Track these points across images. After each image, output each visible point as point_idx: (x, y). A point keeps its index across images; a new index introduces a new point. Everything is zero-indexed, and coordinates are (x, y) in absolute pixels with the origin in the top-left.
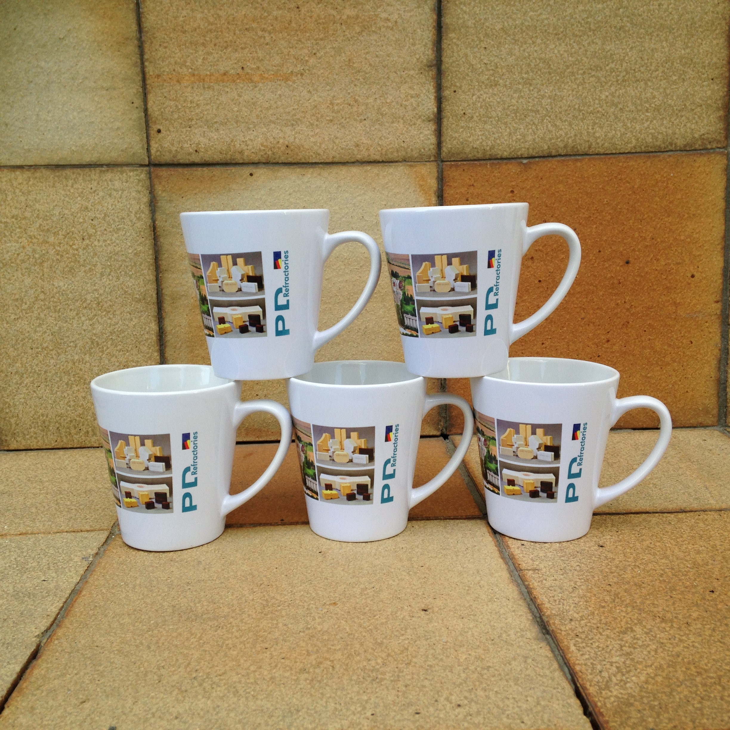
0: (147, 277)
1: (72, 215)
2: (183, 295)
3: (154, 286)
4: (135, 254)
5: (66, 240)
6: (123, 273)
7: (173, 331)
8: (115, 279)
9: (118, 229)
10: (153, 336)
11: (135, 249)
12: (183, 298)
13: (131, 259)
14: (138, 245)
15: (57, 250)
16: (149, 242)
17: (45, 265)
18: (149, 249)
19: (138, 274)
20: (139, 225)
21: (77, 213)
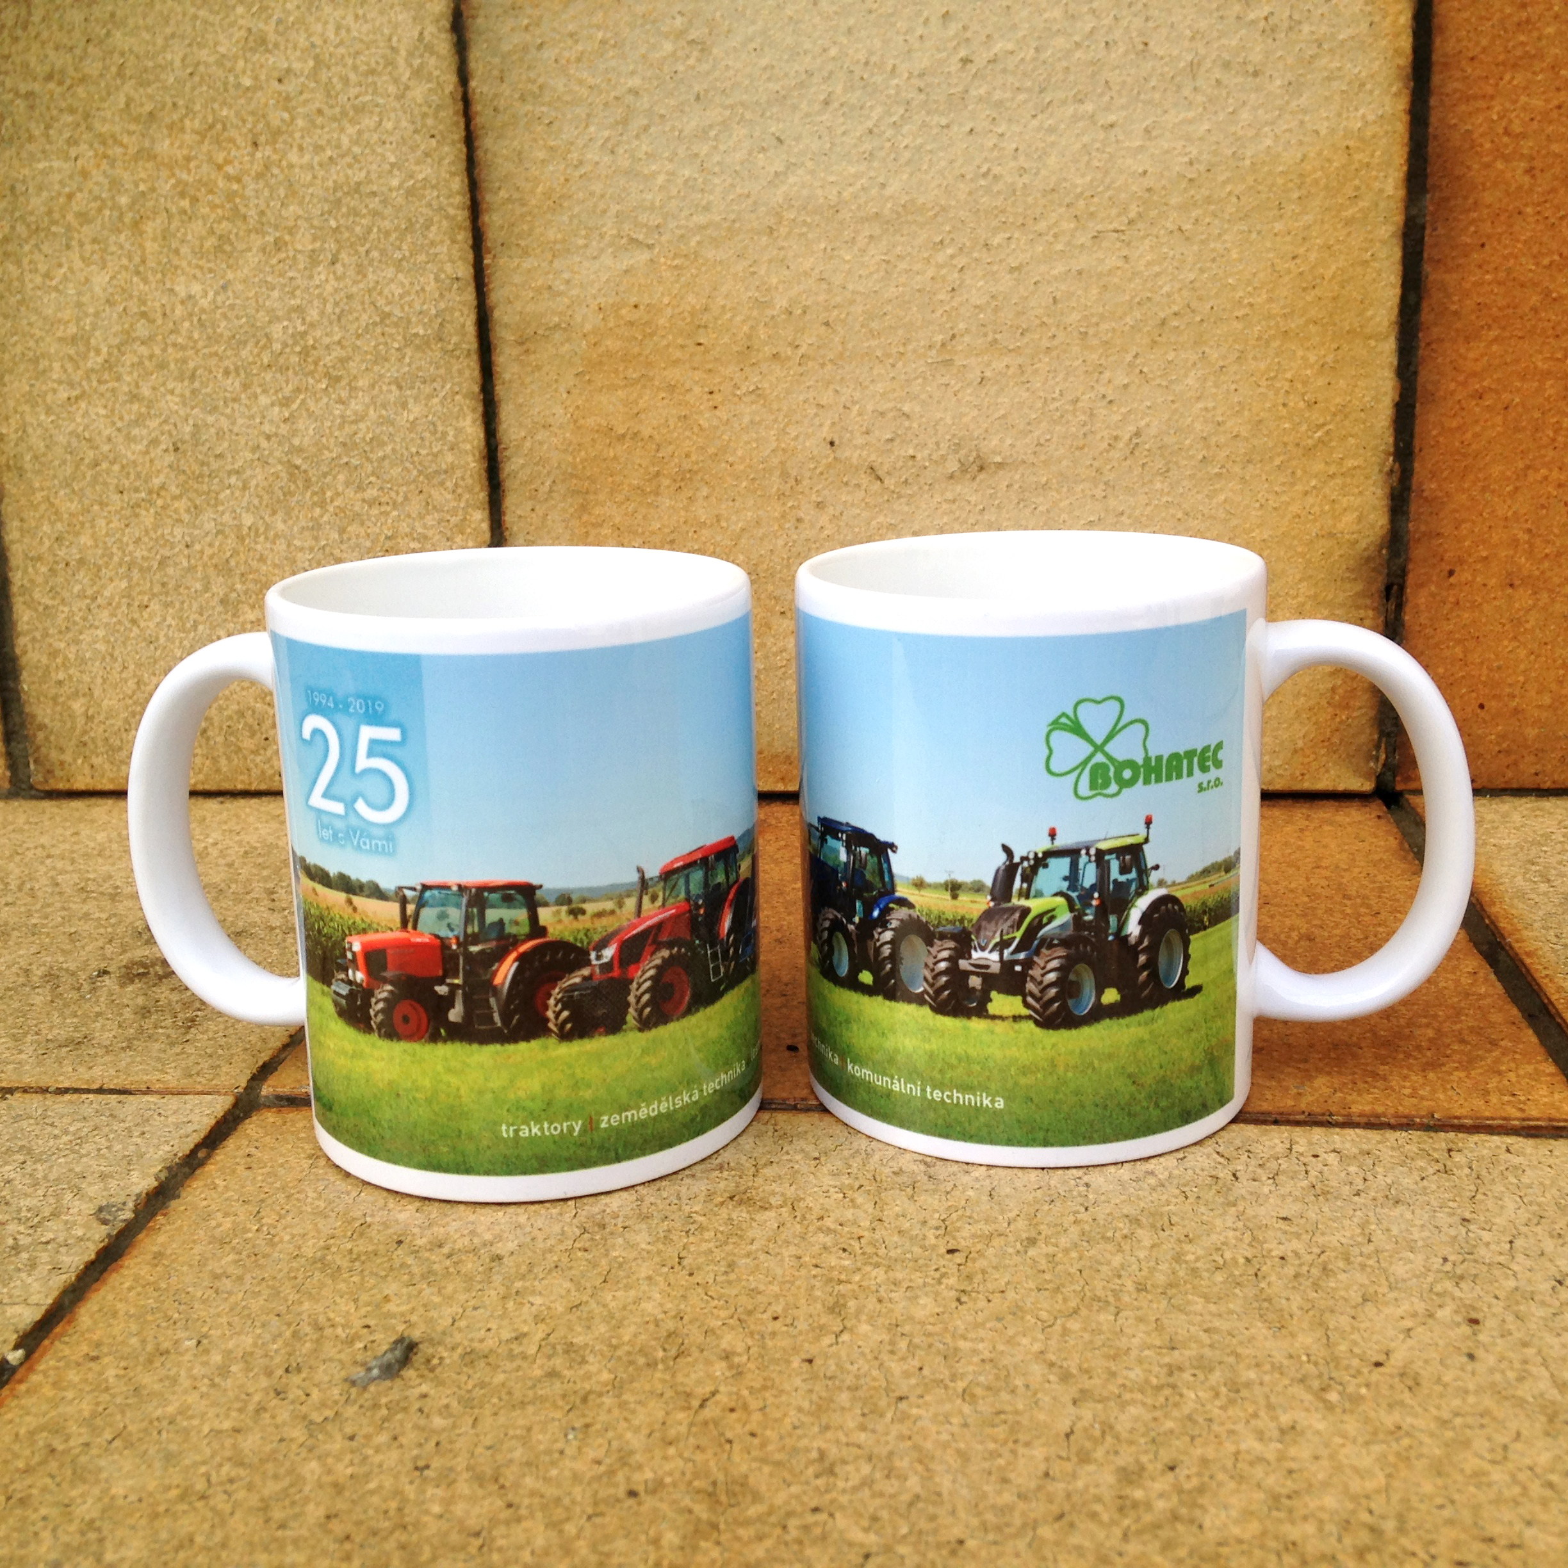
0: (448, 267)
1: (220, 63)
2: (557, 326)
3: (470, 296)
4: (410, 193)
5: (205, 147)
6: (375, 254)
7: (528, 444)
8: (351, 272)
9: (360, 110)
10: (470, 458)
11: (411, 177)
12: (558, 336)
13: (399, 209)
14: (418, 163)
15: (179, 182)
16: (452, 153)
17: (149, 227)
18: (453, 174)
19: (422, 258)
20: (419, 92)
21: (235, 58)
